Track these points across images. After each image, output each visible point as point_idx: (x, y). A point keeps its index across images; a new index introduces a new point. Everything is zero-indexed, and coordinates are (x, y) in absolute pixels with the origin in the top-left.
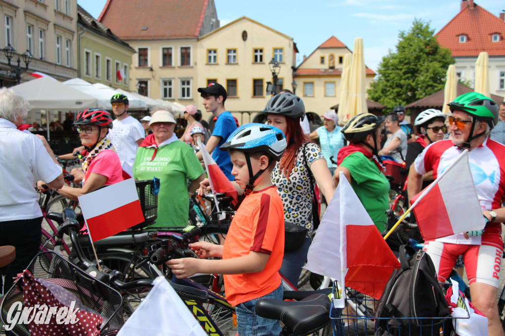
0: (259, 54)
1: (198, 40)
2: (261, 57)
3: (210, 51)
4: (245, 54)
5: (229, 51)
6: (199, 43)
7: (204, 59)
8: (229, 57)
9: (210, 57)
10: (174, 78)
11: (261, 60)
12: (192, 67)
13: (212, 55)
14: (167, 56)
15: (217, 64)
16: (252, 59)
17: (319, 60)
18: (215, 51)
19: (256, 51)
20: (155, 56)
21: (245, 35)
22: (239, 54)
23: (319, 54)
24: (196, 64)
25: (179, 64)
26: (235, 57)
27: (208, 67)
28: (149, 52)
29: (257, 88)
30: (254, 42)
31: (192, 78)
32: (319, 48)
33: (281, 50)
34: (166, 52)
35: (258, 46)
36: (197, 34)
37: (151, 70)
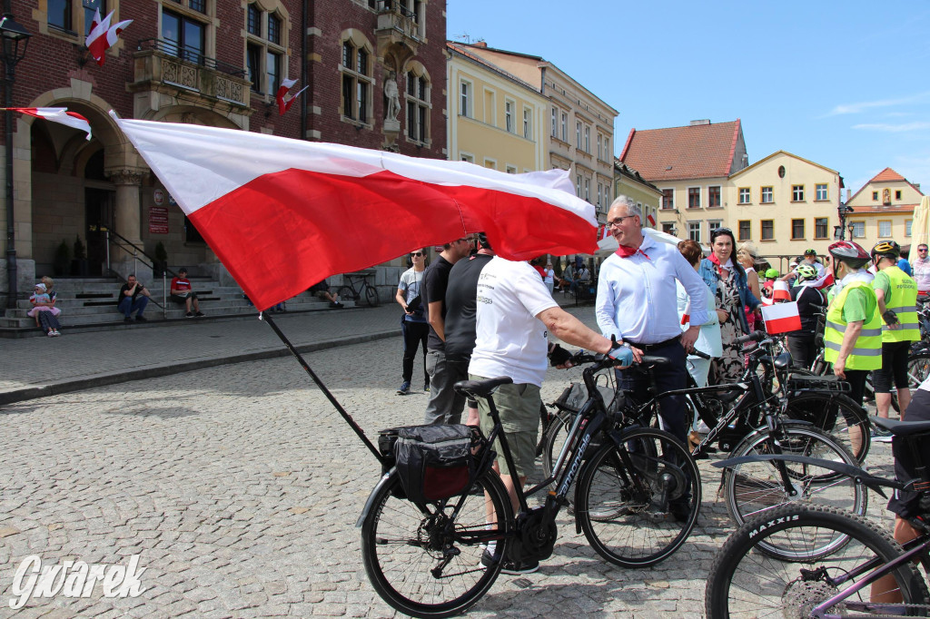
0: (798, 191)
1: (729, 178)
2: (801, 194)
3: (742, 190)
4: (782, 192)
5: (764, 189)
6: (729, 182)
7: (736, 199)
8: (763, 196)
9: (742, 197)
10: (702, 221)
11: (801, 198)
12: (722, 208)
13: (745, 194)
14: (694, 197)
15: (751, 204)
16: (790, 197)
17: (871, 196)
18: (748, 190)
19: (795, 188)
20: (681, 197)
21: (782, 171)
22: (775, 193)
23: (871, 189)
24: (726, 204)
25: (708, 205)
26: (770, 195)
27: (740, 207)
28: (674, 192)
29: (797, 230)
30: (792, 178)
31: (722, 220)
32: (870, 182)
33: (825, 186)
34: (692, 192)
35: (798, 183)
36: (727, 172)
37: (677, 212)
